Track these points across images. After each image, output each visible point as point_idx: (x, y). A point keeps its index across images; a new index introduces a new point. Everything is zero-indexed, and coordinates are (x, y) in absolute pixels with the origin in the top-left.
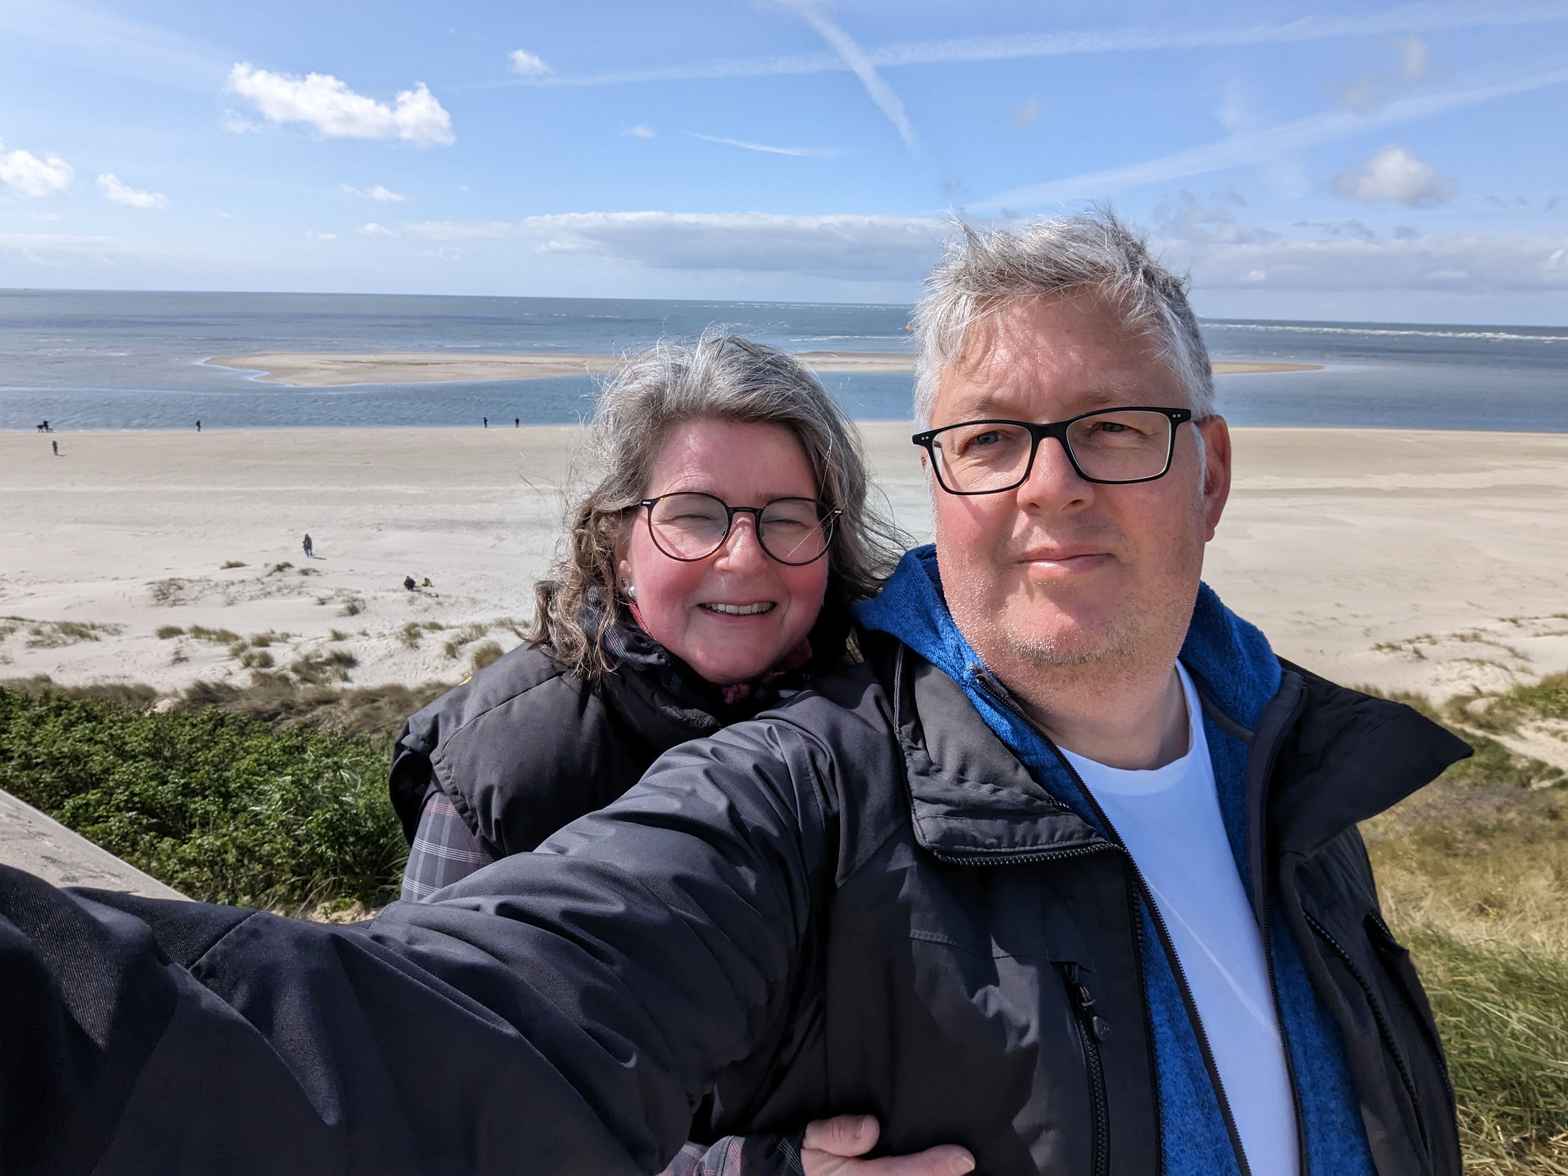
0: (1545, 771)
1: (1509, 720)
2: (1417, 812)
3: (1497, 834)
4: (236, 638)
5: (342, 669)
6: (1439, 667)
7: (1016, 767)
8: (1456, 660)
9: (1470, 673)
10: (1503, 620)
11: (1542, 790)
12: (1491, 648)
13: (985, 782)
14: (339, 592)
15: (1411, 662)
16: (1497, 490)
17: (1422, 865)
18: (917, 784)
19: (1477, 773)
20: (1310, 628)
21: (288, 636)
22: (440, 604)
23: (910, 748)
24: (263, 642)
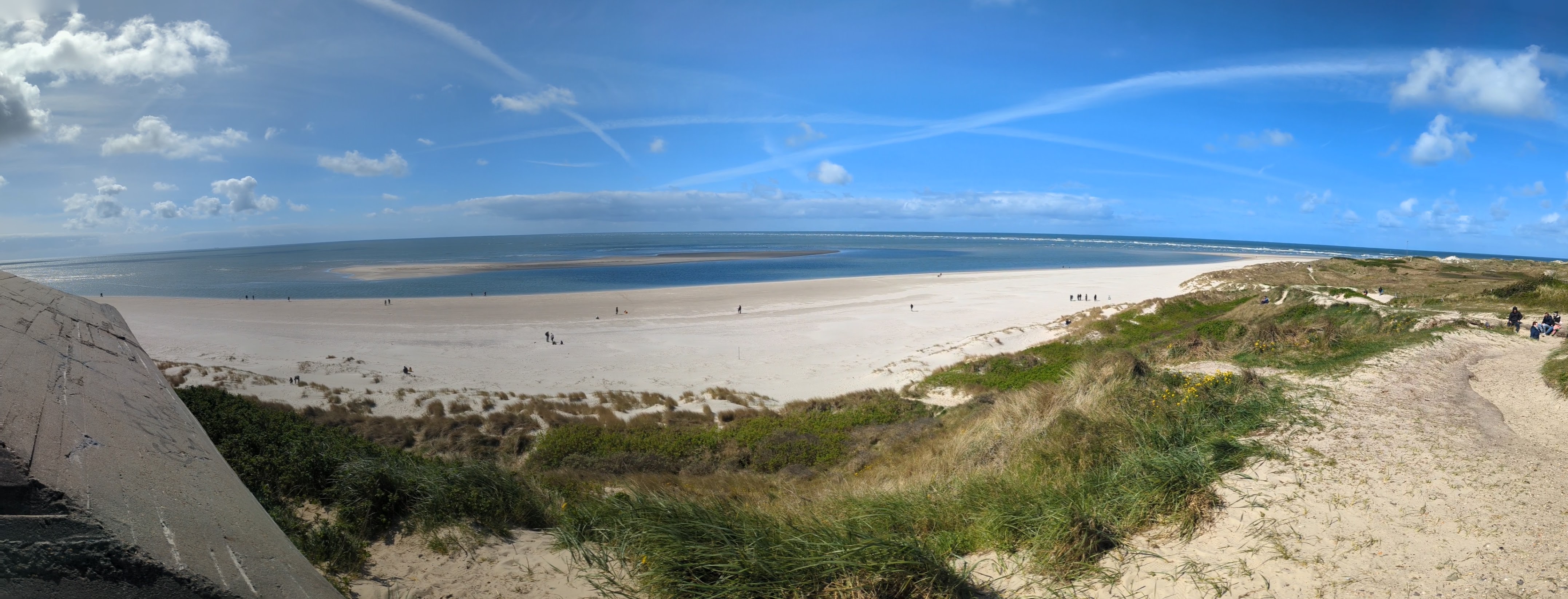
0: (938, 408)
1: (924, 391)
3: (920, 439)
4: (328, 389)
5: (369, 407)
6: (898, 375)
8: (903, 371)
9: (909, 375)
10: (918, 350)
12: (915, 363)
14: (372, 372)
15: (886, 374)
21: (348, 390)
22: (415, 380)
24: (338, 392)
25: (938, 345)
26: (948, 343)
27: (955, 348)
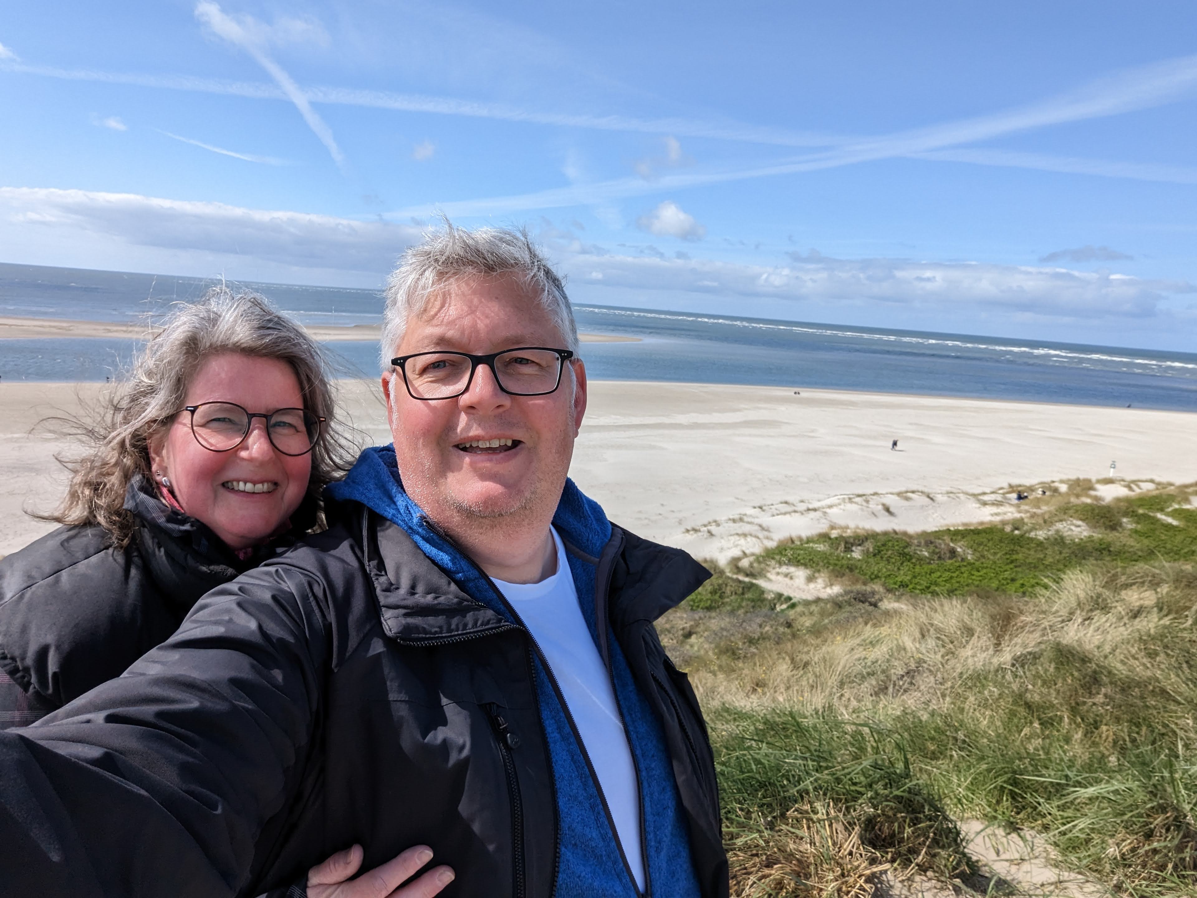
0: (783, 599)
1: (762, 570)
2: (716, 634)
3: (760, 642)
6: (723, 541)
7: (449, 583)
8: (731, 535)
9: (739, 542)
10: (755, 508)
11: (782, 611)
12: (749, 526)
13: (429, 594)
15: (706, 538)
16: (747, 424)
17: (720, 667)
18: (383, 599)
19: (747, 605)
20: (646, 521)
23: (377, 575)
25: (786, 503)
26: (802, 501)
27: (815, 510)
